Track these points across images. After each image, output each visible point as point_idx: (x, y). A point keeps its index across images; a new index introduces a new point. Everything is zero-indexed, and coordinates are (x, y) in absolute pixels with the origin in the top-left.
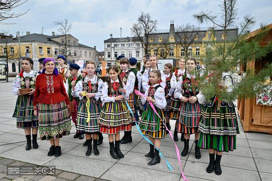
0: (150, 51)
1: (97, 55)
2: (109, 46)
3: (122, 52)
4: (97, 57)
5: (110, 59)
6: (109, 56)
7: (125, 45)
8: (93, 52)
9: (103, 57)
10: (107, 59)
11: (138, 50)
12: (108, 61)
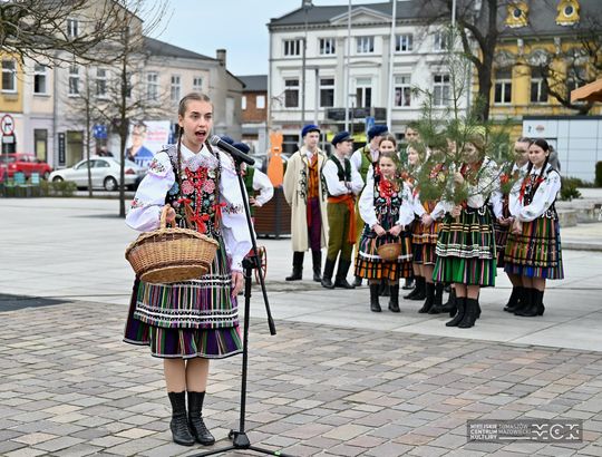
0: (506, 72)
1: (230, 94)
2: (292, 47)
3: (359, 80)
4: (230, 105)
5: (298, 117)
6: (292, 99)
7: (378, 43)
8: (209, 79)
9: (260, 102)
10: (277, 117)
11: (444, 70)
12: (286, 125)
